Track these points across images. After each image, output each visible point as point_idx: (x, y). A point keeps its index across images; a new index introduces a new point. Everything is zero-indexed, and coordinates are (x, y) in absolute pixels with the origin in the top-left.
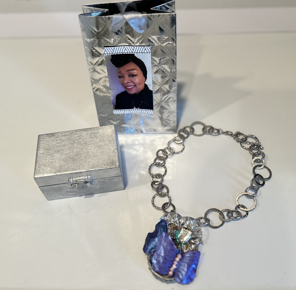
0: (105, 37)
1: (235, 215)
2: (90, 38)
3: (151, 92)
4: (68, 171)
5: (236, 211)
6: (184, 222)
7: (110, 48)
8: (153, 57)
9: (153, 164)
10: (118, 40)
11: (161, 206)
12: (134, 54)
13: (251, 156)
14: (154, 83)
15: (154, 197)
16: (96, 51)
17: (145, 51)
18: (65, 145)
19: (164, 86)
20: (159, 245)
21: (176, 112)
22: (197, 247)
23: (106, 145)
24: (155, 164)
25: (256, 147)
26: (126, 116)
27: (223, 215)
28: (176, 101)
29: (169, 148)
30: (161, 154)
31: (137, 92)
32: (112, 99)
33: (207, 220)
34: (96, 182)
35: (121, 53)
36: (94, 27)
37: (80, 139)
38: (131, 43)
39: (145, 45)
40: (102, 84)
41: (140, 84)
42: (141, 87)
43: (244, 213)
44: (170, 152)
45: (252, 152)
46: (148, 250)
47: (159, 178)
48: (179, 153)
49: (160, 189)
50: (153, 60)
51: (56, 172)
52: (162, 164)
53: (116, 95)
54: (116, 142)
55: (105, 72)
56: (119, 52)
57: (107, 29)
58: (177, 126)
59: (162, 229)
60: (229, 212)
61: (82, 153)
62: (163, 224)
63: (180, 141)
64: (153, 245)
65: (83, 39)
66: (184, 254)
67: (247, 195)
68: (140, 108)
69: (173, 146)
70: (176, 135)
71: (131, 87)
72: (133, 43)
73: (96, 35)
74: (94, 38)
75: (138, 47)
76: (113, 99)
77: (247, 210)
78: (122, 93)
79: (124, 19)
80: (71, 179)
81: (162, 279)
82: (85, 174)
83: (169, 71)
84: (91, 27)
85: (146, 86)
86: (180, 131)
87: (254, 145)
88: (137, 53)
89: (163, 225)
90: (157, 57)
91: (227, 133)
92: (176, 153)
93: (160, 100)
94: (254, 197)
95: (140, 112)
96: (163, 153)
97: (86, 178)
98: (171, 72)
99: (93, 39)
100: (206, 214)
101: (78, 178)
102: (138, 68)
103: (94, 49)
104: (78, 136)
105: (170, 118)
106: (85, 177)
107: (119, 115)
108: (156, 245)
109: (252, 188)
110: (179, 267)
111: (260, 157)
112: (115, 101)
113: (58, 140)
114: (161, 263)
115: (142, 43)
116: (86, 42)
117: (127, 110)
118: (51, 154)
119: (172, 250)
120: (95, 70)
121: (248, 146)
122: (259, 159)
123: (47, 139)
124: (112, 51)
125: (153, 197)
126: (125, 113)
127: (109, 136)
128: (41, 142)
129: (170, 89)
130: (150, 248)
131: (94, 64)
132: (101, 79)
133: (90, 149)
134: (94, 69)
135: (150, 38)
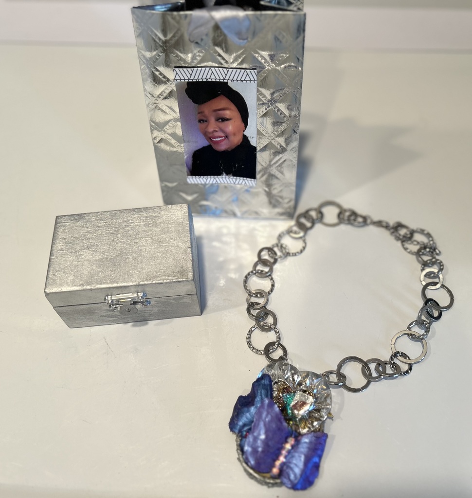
0: (177, 50)
1: (389, 371)
2: (150, 50)
3: (254, 149)
4: (104, 283)
5: (391, 364)
6: (303, 379)
7: (185, 69)
8: (260, 89)
9: (252, 272)
10: (199, 56)
11: (262, 347)
12: (227, 83)
13: (419, 267)
14: (259, 133)
15: (251, 331)
16: (161, 74)
17: (248, 78)
18: (101, 236)
19: (277, 139)
20: (256, 420)
21: (294, 184)
22: (322, 424)
23: (172, 239)
24: (254, 272)
25: (429, 251)
26: (209, 187)
27: (369, 369)
28: (296, 165)
29: (279, 245)
30: (265, 256)
31: (228, 148)
32: (185, 157)
33: (342, 377)
34: (152, 303)
35: (204, 80)
36: (157, 31)
37: (128, 226)
38: (223, 62)
39: (248, 67)
40: (169, 132)
41: (234, 134)
42: (237, 140)
43: (405, 368)
44: (282, 252)
45: (421, 258)
46: (238, 427)
47: (262, 296)
48: (297, 254)
49: (263, 317)
50: (259, 94)
51: (83, 285)
52: (267, 273)
53: (193, 152)
54: (189, 235)
55: (175, 112)
56: (200, 77)
57: (182, 36)
58: (295, 207)
59: (263, 392)
60: (380, 363)
61: (130, 253)
62: (266, 382)
63: (299, 233)
64: (247, 418)
65: (139, 52)
66: (299, 438)
67: (411, 335)
68: (234, 175)
69: (287, 241)
70: (292, 223)
71: (219, 139)
72: (227, 62)
73: (161, 46)
74: (157, 51)
75: (235, 70)
76: (187, 157)
77: (410, 362)
78: (204, 148)
79: (212, 18)
80: (109, 297)
81: (260, 480)
82: (133, 290)
83: (288, 115)
84: (152, 31)
85: (245, 138)
86: (300, 216)
87: (425, 248)
88: (233, 80)
89: (265, 385)
90: (268, 90)
91: (379, 224)
92: (291, 254)
93: (268, 163)
94: (422, 339)
95: (232, 182)
96: (270, 253)
97: (135, 295)
98: (290, 116)
99: (155, 53)
100: (340, 366)
101: (121, 295)
102: (233, 107)
103: (158, 70)
104: (124, 221)
105: (284, 194)
106: (133, 294)
107: (196, 185)
108: (252, 419)
109: (419, 323)
110: (291, 460)
111: (435, 269)
112: (190, 162)
113: (90, 227)
114: (259, 453)
115: (242, 63)
116: (144, 57)
117: (211, 178)
118: (75, 252)
119: (280, 429)
120: (157, 108)
121: (415, 248)
122: (434, 273)
123: (71, 223)
124: (189, 76)
125: (249, 331)
126: (207, 182)
127: (179, 224)
128: (61, 228)
129: (287, 144)
130: (241, 423)
131: (156, 96)
132: (167, 122)
133: (144, 246)
134: (157, 106)
135: (257, 55)
